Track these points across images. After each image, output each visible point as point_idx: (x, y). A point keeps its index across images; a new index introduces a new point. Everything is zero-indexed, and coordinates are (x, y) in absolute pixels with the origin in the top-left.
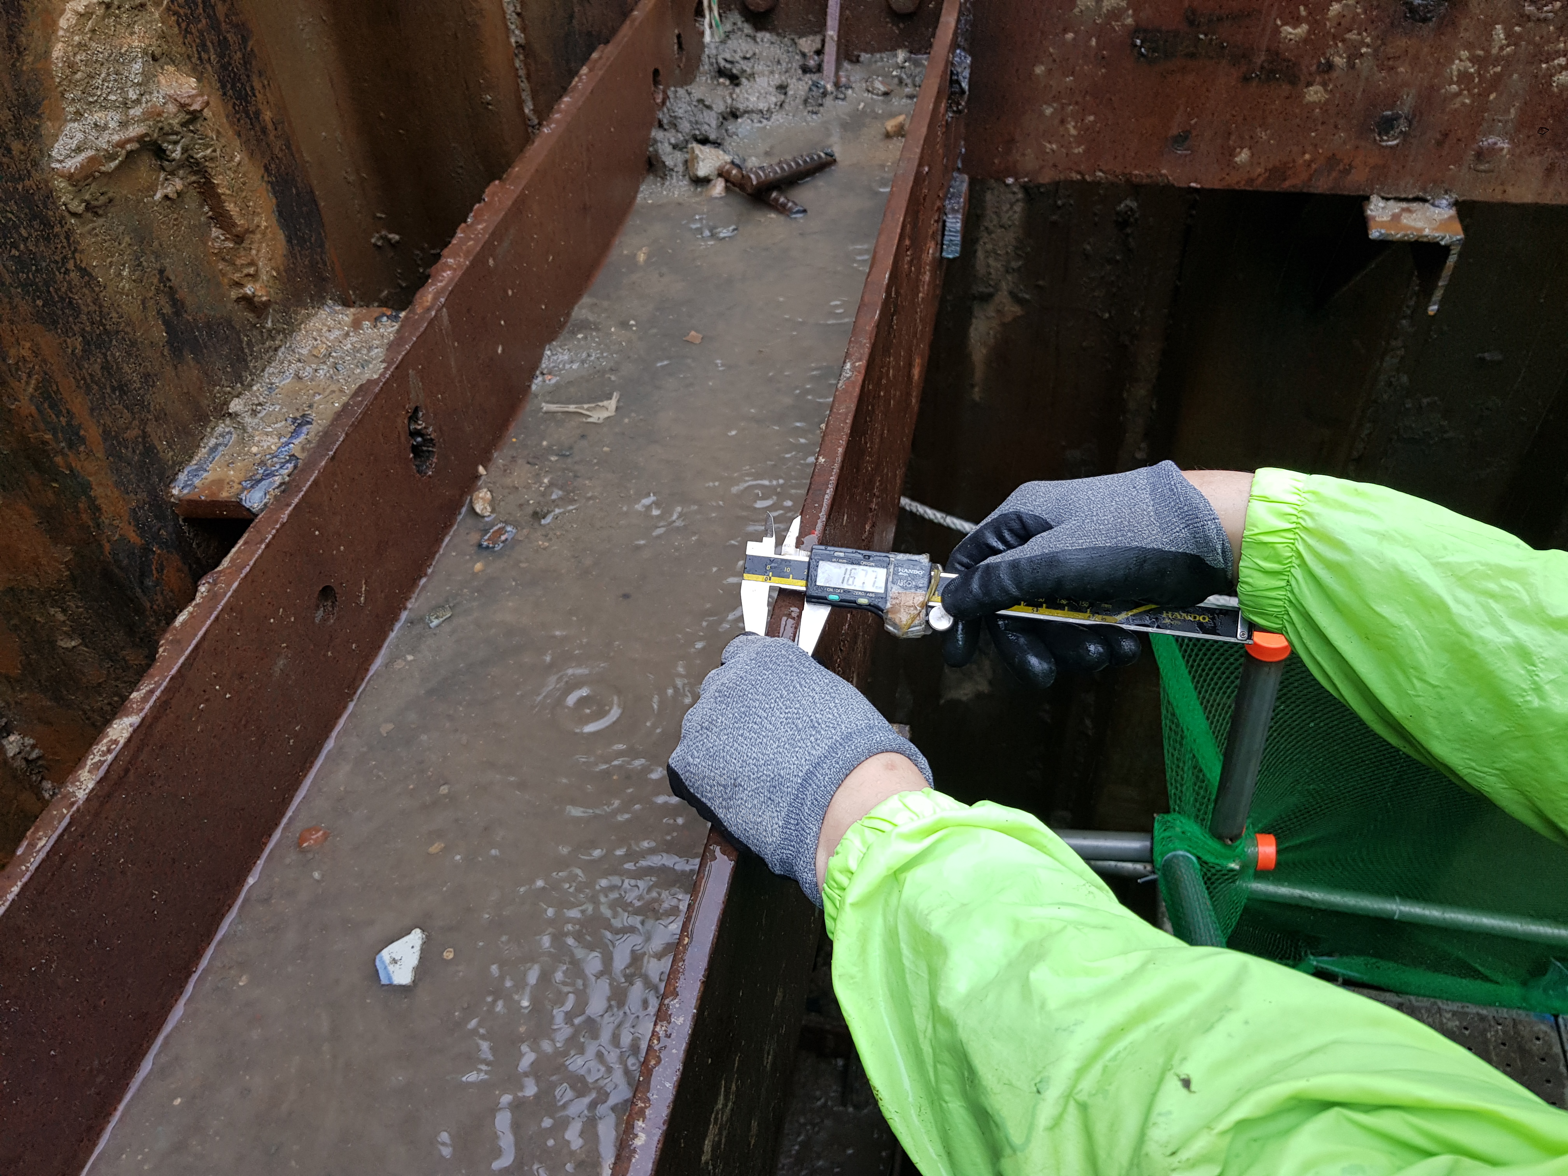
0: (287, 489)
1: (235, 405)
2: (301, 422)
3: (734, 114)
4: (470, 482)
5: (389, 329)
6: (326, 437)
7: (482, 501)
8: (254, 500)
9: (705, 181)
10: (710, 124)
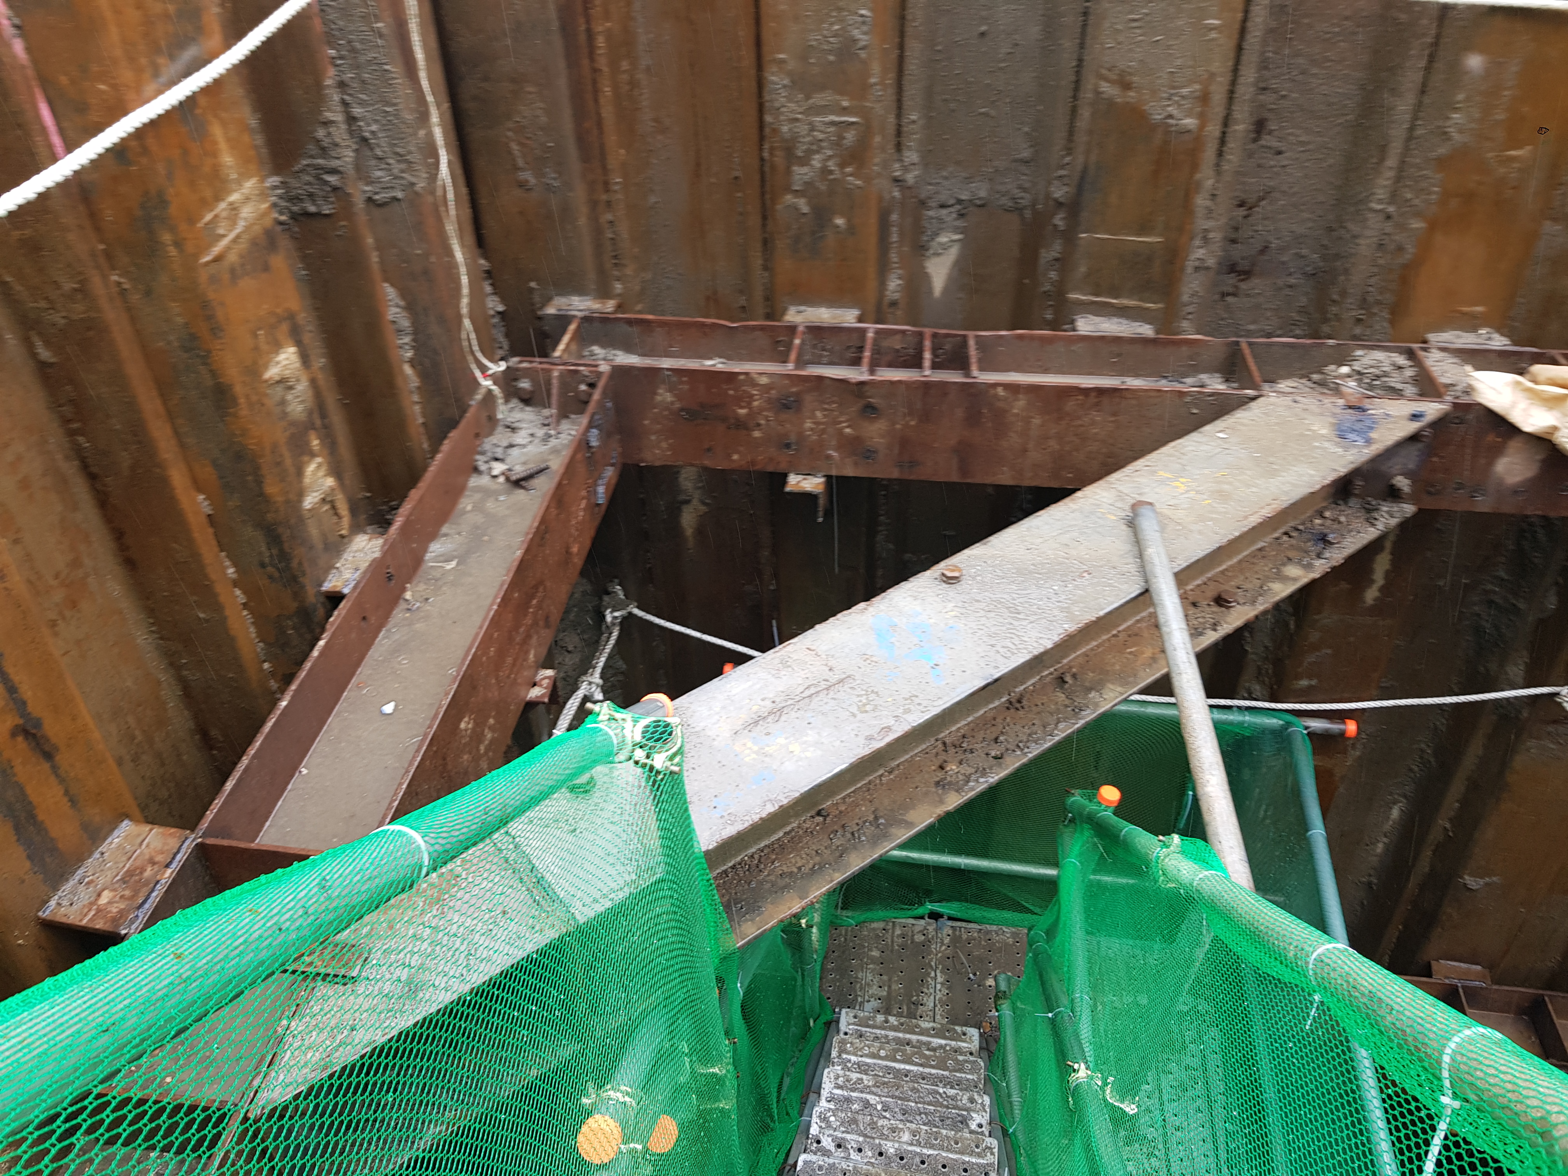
0: (355, 587)
1: (338, 565)
2: (357, 569)
3: (511, 446)
4: (404, 590)
5: (380, 541)
6: (365, 572)
7: (408, 595)
8: (346, 591)
9: (495, 477)
10: (499, 452)
